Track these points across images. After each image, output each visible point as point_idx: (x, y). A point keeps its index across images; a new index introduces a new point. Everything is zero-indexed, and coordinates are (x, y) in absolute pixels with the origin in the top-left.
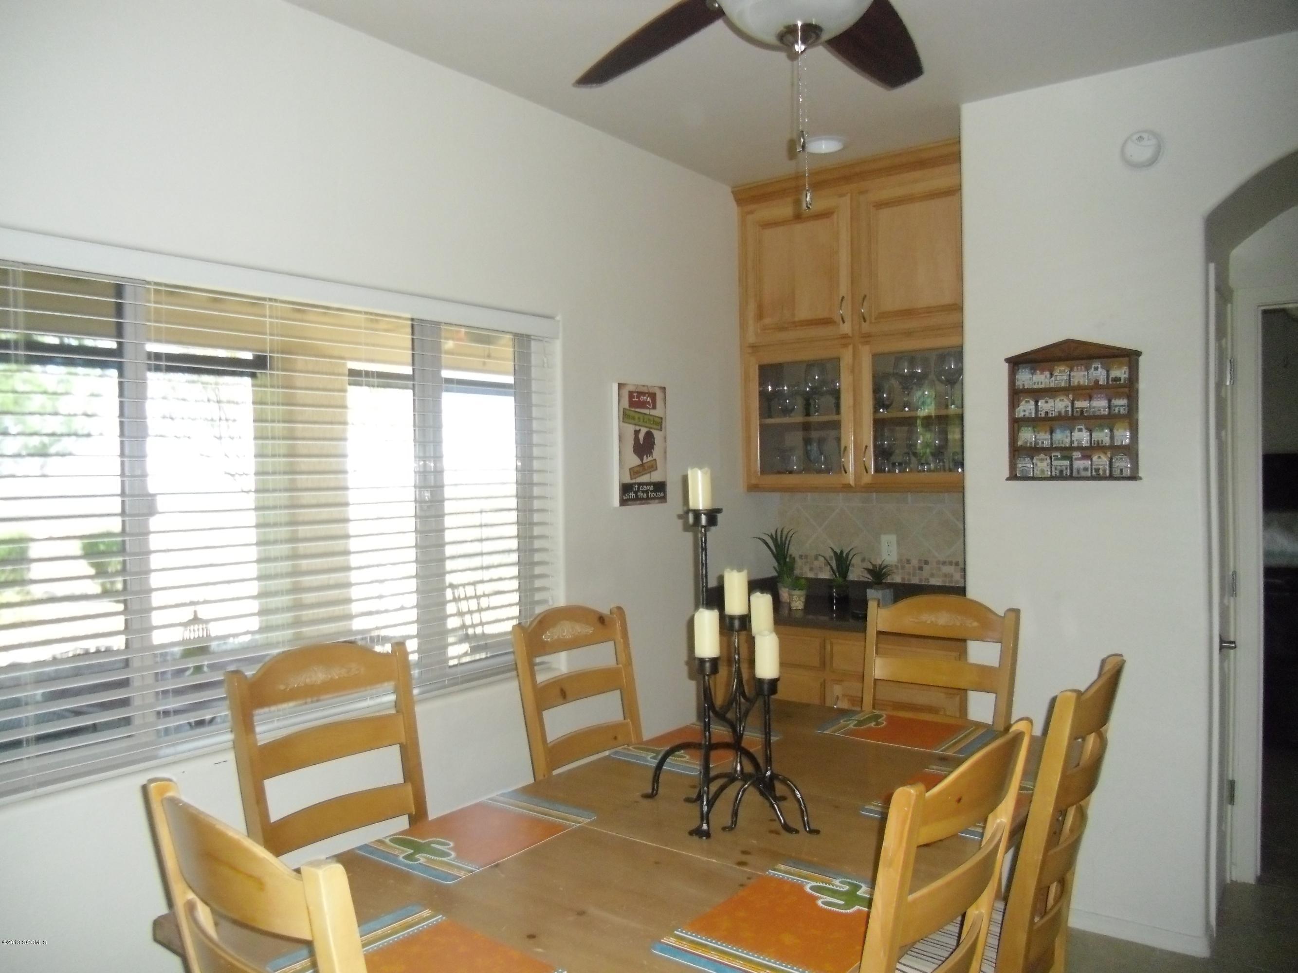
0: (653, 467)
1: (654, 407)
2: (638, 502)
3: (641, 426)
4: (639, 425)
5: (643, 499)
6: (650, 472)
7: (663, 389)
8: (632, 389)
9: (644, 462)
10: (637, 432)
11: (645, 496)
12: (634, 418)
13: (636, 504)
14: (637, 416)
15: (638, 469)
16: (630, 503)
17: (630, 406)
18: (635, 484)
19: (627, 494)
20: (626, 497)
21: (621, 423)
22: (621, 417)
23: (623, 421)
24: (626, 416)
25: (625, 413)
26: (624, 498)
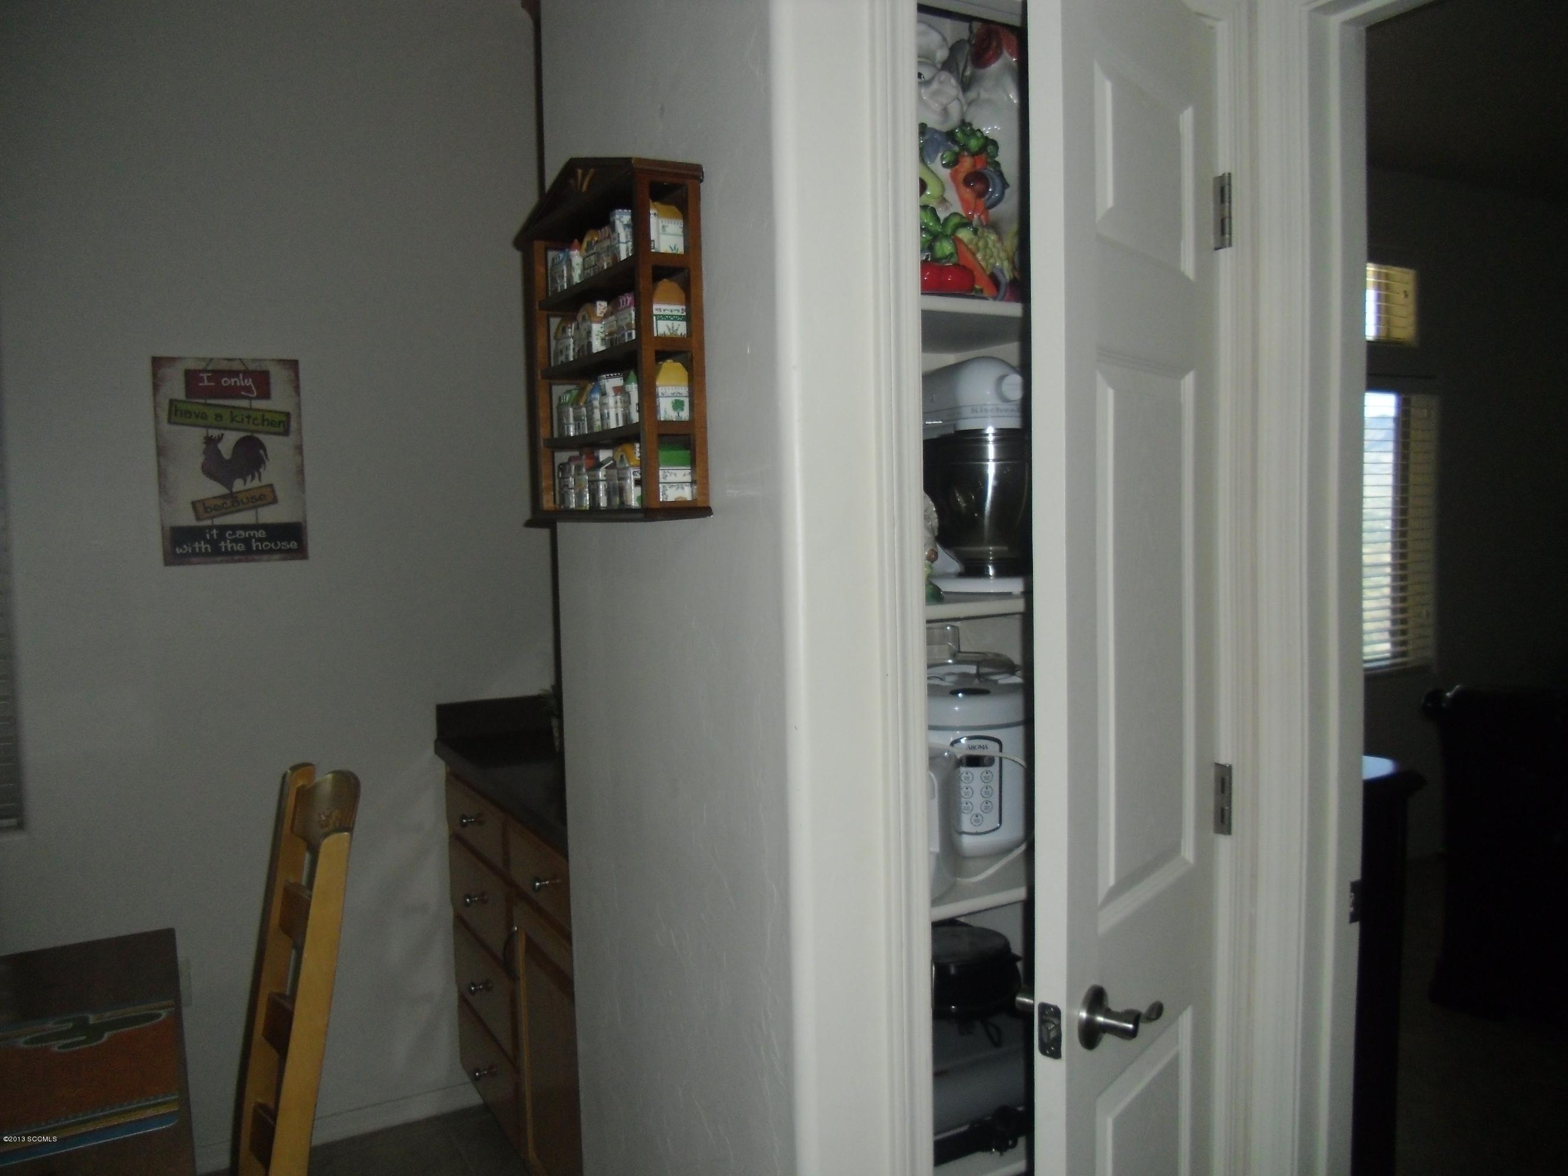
0: (267, 497)
1: (265, 394)
2: (219, 559)
3: (225, 429)
4: (219, 428)
5: (233, 553)
6: (256, 507)
7: (293, 365)
8: (192, 365)
9: (234, 490)
10: (211, 443)
11: (240, 547)
12: (204, 416)
13: (216, 562)
14: (211, 413)
15: (219, 502)
16: (194, 560)
17: (187, 396)
18: (211, 528)
19: (188, 546)
20: (184, 549)
21: (165, 425)
22: (164, 415)
23: (170, 421)
24: (179, 412)
25: (176, 407)
26: (178, 551)
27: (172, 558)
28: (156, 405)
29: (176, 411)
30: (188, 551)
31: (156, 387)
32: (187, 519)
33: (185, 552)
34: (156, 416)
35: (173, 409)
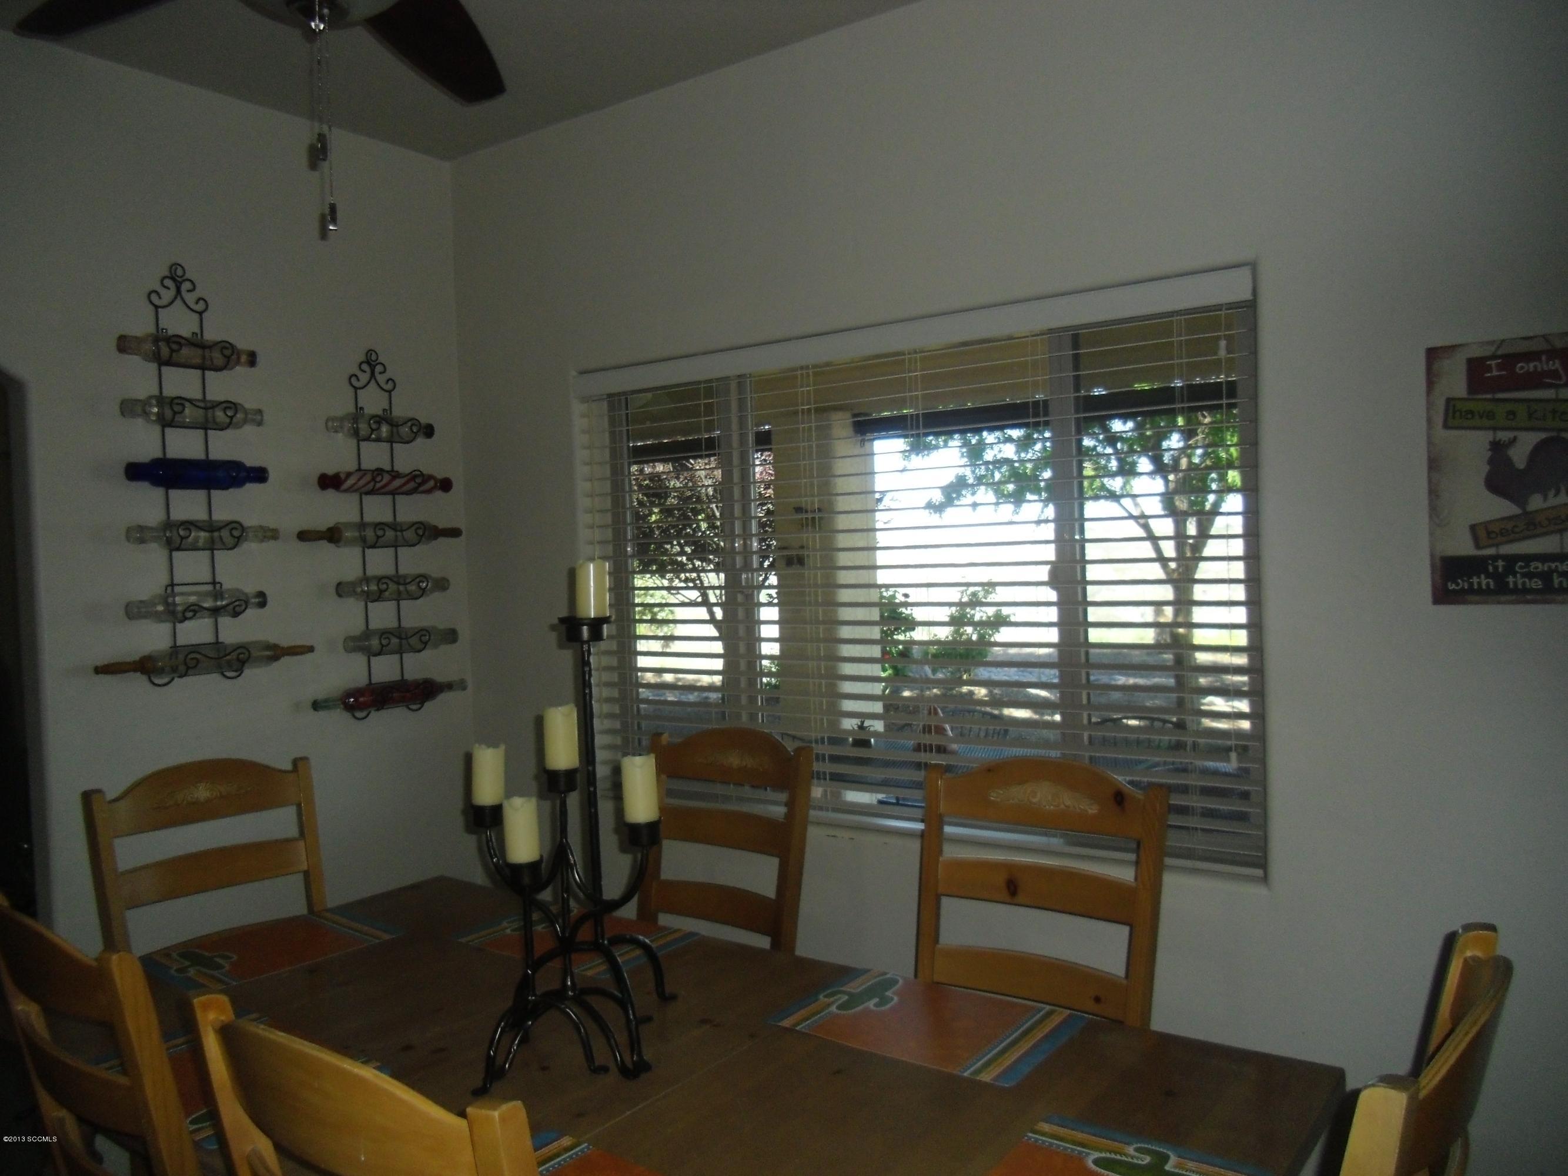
2: (1505, 598)
3: (1520, 429)
4: (1512, 429)
5: (1525, 591)
8: (1477, 352)
10: (1499, 449)
11: (1536, 584)
12: (1491, 416)
14: (1500, 410)
15: (1508, 525)
17: (1470, 391)
18: (1495, 558)
19: (1463, 581)
20: (1458, 584)
21: (1440, 432)
22: (1439, 420)
23: (1446, 426)
24: (1458, 414)
25: (1454, 406)
26: (1452, 586)
27: (1442, 596)
28: (1430, 406)
29: (1454, 412)
30: (1463, 587)
31: (1430, 384)
32: (1463, 546)
33: (1459, 587)
34: (1429, 421)
35: (1451, 411)
